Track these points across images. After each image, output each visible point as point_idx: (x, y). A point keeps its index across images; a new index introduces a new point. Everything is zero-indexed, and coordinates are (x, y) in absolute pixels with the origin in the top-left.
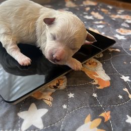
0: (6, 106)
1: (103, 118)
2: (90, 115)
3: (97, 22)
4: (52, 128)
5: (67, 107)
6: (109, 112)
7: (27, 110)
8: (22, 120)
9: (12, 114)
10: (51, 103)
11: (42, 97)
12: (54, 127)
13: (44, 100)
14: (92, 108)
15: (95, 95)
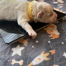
2: (44, 51)
3: (59, 5)
4: (25, 56)
5: (34, 47)
6: (55, 50)
7: (16, 47)
8: (13, 52)
9: (9, 49)
10: (27, 45)
11: (23, 42)
15: (49, 42)
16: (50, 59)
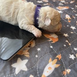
0: (4, 62)
1: (58, 59)
2: (51, 58)
4: (32, 69)
5: (38, 56)
6: (60, 55)
7: (16, 62)
9: (8, 66)
10: (29, 56)
12: (33, 68)
13: (25, 55)
14: (51, 54)
15: (51, 47)
16: (60, 65)
